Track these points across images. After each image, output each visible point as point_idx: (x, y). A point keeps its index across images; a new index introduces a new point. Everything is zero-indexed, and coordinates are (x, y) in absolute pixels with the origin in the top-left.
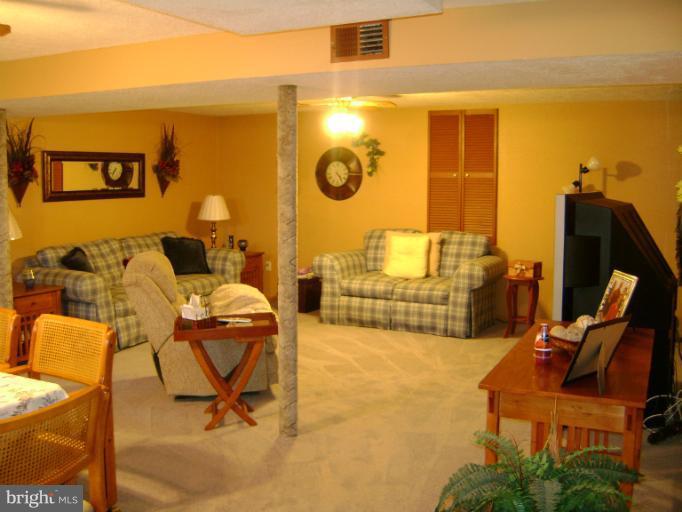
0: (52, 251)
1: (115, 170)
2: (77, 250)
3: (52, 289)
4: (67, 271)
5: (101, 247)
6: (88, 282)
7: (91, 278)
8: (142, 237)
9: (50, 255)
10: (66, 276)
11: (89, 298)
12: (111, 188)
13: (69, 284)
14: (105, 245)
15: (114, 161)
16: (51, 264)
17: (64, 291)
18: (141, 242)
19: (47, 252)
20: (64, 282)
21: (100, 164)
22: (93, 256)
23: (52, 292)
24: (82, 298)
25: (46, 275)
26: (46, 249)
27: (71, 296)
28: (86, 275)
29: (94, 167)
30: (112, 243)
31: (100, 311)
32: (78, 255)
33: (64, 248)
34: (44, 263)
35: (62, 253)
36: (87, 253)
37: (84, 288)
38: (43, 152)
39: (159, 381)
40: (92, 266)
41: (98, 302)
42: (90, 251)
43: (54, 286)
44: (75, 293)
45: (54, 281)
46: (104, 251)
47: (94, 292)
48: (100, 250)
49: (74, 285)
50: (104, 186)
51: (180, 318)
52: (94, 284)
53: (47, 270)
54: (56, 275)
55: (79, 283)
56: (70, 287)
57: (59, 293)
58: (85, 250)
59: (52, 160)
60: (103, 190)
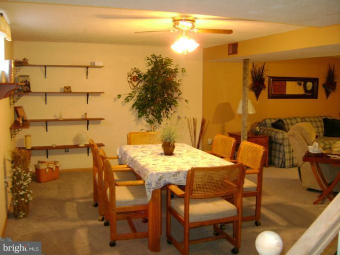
0: (269, 120)
1: (309, 86)
2: (280, 120)
3: (266, 136)
4: (273, 129)
5: (292, 120)
6: (281, 134)
7: (282, 133)
8: (313, 117)
9: (268, 122)
10: (276, 132)
11: (281, 142)
12: (307, 94)
13: (273, 134)
14: (294, 120)
15: (309, 81)
16: (268, 126)
17: (270, 137)
18: (312, 119)
19: (267, 120)
20: (271, 134)
21: (303, 83)
22: (288, 124)
23: (265, 137)
24: (277, 141)
25: (265, 130)
26: (267, 119)
27: (273, 140)
28: (281, 131)
29: (300, 84)
30: (298, 119)
31: (285, 148)
32: (280, 123)
33: (275, 119)
34: (265, 125)
35: (274, 121)
36: (285, 122)
37: (279, 137)
38: (269, 77)
39: (300, 181)
40: (287, 128)
41: (285, 144)
42: (286, 122)
43: (267, 135)
44: (275, 138)
45: (267, 133)
46: (293, 122)
47: (283, 139)
48: (291, 121)
49: (275, 135)
50: (304, 93)
51: (308, 152)
52: (283, 135)
53: (265, 128)
54: (269, 130)
55: (276, 134)
56: (273, 136)
57: (268, 138)
58: (284, 121)
59: (273, 80)
60: (303, 95)
